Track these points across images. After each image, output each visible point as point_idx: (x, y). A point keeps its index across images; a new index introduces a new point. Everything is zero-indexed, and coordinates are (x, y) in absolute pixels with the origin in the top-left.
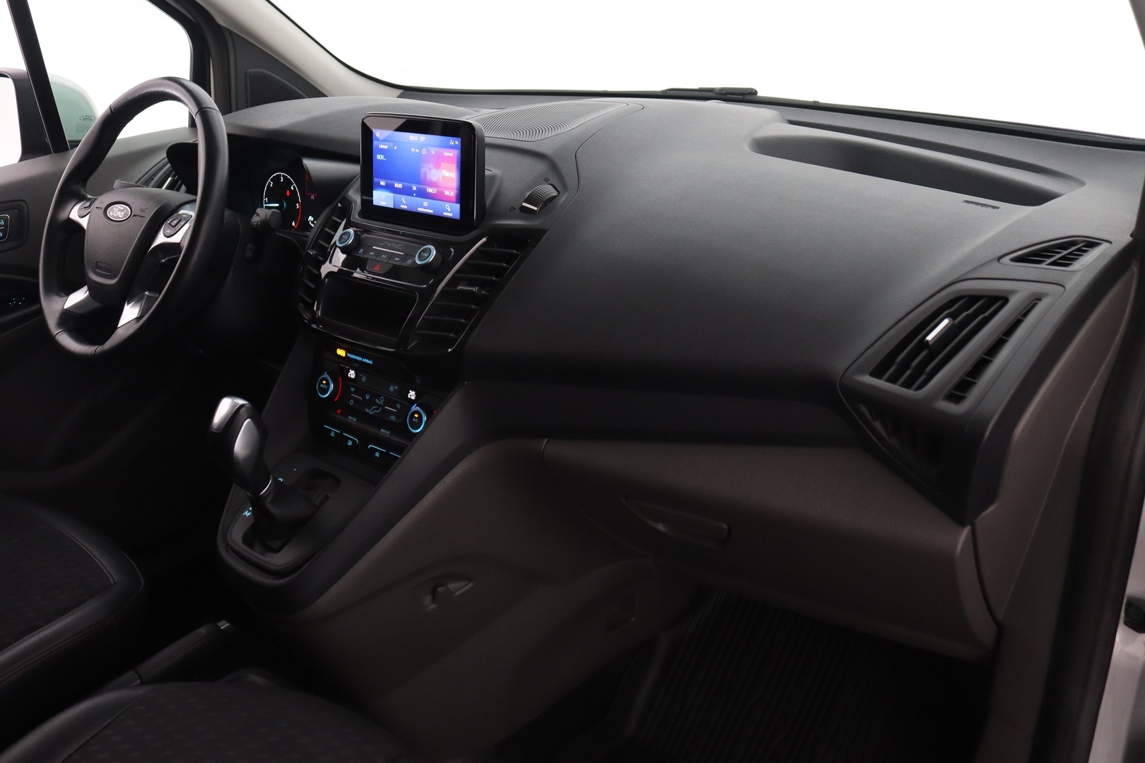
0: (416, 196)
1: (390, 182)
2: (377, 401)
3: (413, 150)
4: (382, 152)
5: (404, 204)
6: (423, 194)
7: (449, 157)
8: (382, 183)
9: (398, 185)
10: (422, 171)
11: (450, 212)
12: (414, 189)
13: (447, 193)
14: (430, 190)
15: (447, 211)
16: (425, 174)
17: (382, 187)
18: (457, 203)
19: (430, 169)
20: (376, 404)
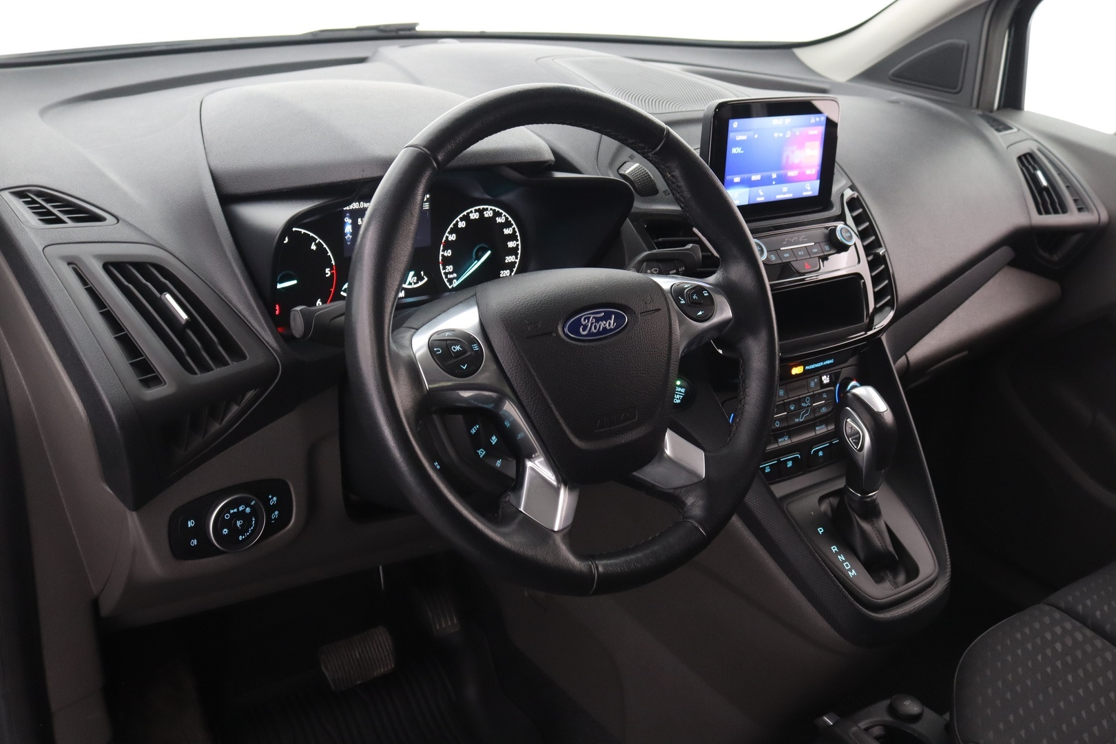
0: (776, 184)
1: (746, 176)
2: (803, 405)
3: (776, 135)
4: (738, 144)
5: (761, 196)
6: (783, 180)
7: (814, 135)
8: (737, 179)
9: (756, 177)
10: (785, 155)
11: (810, 191)
12: (774, 176)
13: (808, 172)
14: (791, 174)
15: (807, 190)
16: (788, 158)
17: (737, 184)
18: (817, 179)
19: (793, 152)
20: (805, 407)
